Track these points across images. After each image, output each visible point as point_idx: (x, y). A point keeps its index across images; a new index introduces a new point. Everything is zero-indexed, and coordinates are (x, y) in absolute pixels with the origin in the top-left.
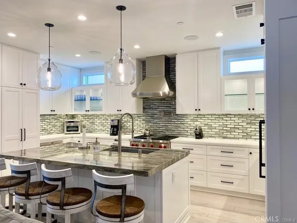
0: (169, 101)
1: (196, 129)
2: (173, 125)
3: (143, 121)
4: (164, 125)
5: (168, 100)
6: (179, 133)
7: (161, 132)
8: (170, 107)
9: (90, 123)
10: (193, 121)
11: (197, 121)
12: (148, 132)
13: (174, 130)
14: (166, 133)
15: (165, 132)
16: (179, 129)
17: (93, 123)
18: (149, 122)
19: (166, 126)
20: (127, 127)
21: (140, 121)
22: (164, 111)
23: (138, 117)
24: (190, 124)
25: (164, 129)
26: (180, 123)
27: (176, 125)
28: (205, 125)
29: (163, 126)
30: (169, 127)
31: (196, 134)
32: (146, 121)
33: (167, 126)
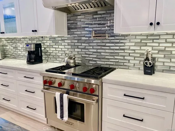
0: (103, 16)
1: (147, 59)
2: (107, 51)
3: (68, 45)
5: (101, 14)
6: (117, 64)
7: (92, 60)
8: (104, 24)
9: (14, 47)
10: (140, 44)
11: (146, 46)
12: (72, 61)
13: (109, 59)
14: (98, 62)
15: (96, 61)
16: (116, 57)
17: (16, 48)
19: (97, 52)
20: (50, 53)
21: (65, 45)
22: (95, 31)
23: (62, 40)
24: (134, 50)
25: (95, 56)
26: (118, 48)
27: (112, 51)
28: (159, 51)
29: (94, 52)
30: (102, 54)
31: (145, 67)
32: (72, 46)
33: (100, 52)
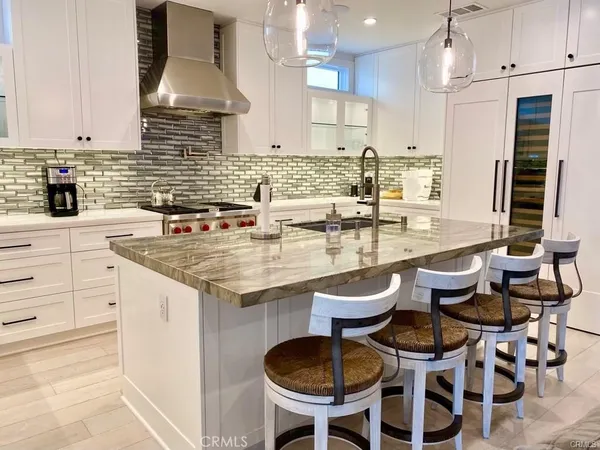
2: (204, 178)
3: (130, 169)
4: (186, 178)
7: (180, 195)
13: (208, 190)
14: (192, 198)
15: (188, 196)
16: (218, 187)
18: (148, 172)
19: (190, 181)
21: (120, 170)
24: (238, 176)
25: (186, 188)
26: (219, 173)
27: (212, 178)
29: (184, 181)
30: (198, 183)
32: (138, 170)
33: (194, 181)
